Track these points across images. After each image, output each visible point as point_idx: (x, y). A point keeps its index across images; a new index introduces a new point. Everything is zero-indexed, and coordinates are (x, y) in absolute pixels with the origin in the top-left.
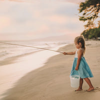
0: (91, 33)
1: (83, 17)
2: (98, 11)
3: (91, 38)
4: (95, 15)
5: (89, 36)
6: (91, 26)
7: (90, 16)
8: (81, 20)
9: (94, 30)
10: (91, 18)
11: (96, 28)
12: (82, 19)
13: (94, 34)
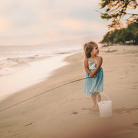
0: (117, 36)
1: (106, 14)
2: (126, 6)
3: (117, 42)
4: (122, 12)
5: (115, 39)
6: (117, 25)
7: (115, 13)
8: (103, 17)
9: (120, 31)
10: (117, 15)
11: (124, 29)
12: (105, 17)
13: (120, 37)
